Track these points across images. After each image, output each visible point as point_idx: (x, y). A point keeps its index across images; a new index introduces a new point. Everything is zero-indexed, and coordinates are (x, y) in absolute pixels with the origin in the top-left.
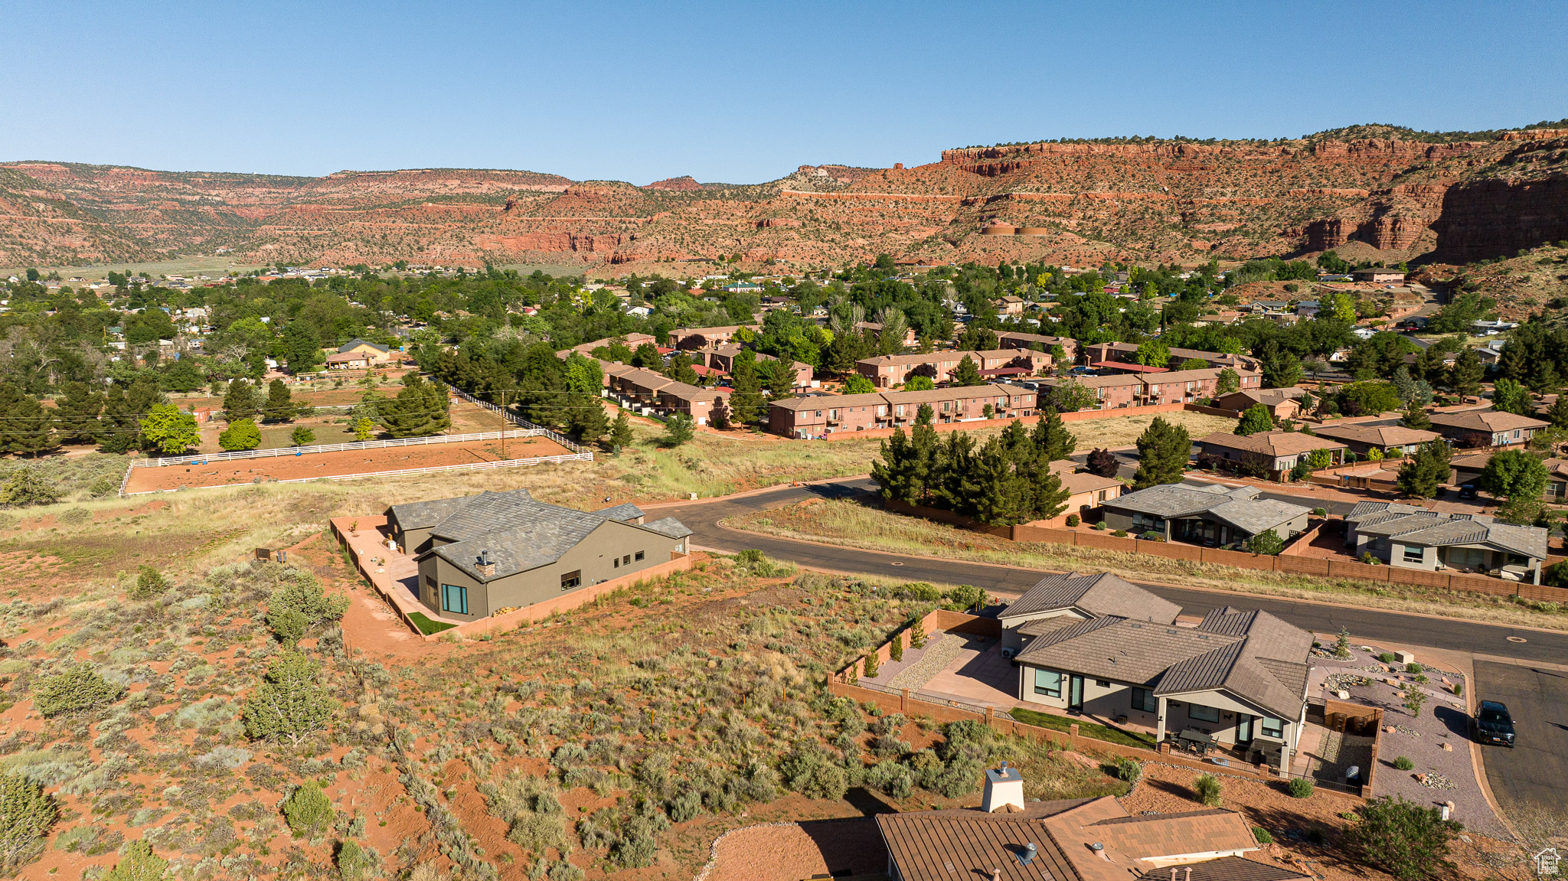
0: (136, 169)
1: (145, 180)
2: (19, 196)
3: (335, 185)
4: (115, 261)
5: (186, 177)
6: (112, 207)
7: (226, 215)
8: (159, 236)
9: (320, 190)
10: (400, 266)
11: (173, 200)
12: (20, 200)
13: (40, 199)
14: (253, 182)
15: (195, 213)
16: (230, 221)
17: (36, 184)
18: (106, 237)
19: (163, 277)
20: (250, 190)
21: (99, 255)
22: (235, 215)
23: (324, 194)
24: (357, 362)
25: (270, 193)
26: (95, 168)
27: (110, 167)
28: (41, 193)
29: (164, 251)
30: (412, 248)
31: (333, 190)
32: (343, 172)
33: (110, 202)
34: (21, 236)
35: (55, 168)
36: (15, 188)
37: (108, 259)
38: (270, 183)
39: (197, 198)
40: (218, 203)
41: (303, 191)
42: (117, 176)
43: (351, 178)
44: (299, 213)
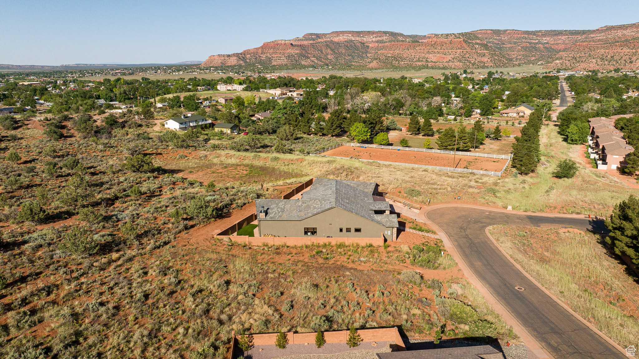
0: (516, 30)
1: (518, 34)
2: (471, 43)
3: (600, 33)
4: (497, 67)
5: (534, 33)
6: (505, 46)
7: (547, 48)
8: (518, 57)
9: (592, 36)
10: (617, 70)
11: (527, 42)
12: (471, 44)
13: (477, 44)
14: (562, 33)
15: (535, 48)
16: (549, 51)
17: (478, 38)
18: (496, 58)
19: (508, 73)
20: (560, 37)
21: (492, 65)
22: (551, 48)
23: (593, 37)
24: (512, 114)
25: (568, 38)
26: (502, 31)
27: (507, 30)
28: (478, 41)
29: (517, 63)
30: (626, 62)
31: (598, 35)
32: (605, 27)
33: (504, 44)
34: (468, 58)
35: (488, 32)
36: (471, 40)
37: (495, 66)
38: (570, 34)
39: (537, 41)
40: (545, 43)
41: (584, 36)
42: (509, 34)
43: (609, 29)
44: (578, 47)
